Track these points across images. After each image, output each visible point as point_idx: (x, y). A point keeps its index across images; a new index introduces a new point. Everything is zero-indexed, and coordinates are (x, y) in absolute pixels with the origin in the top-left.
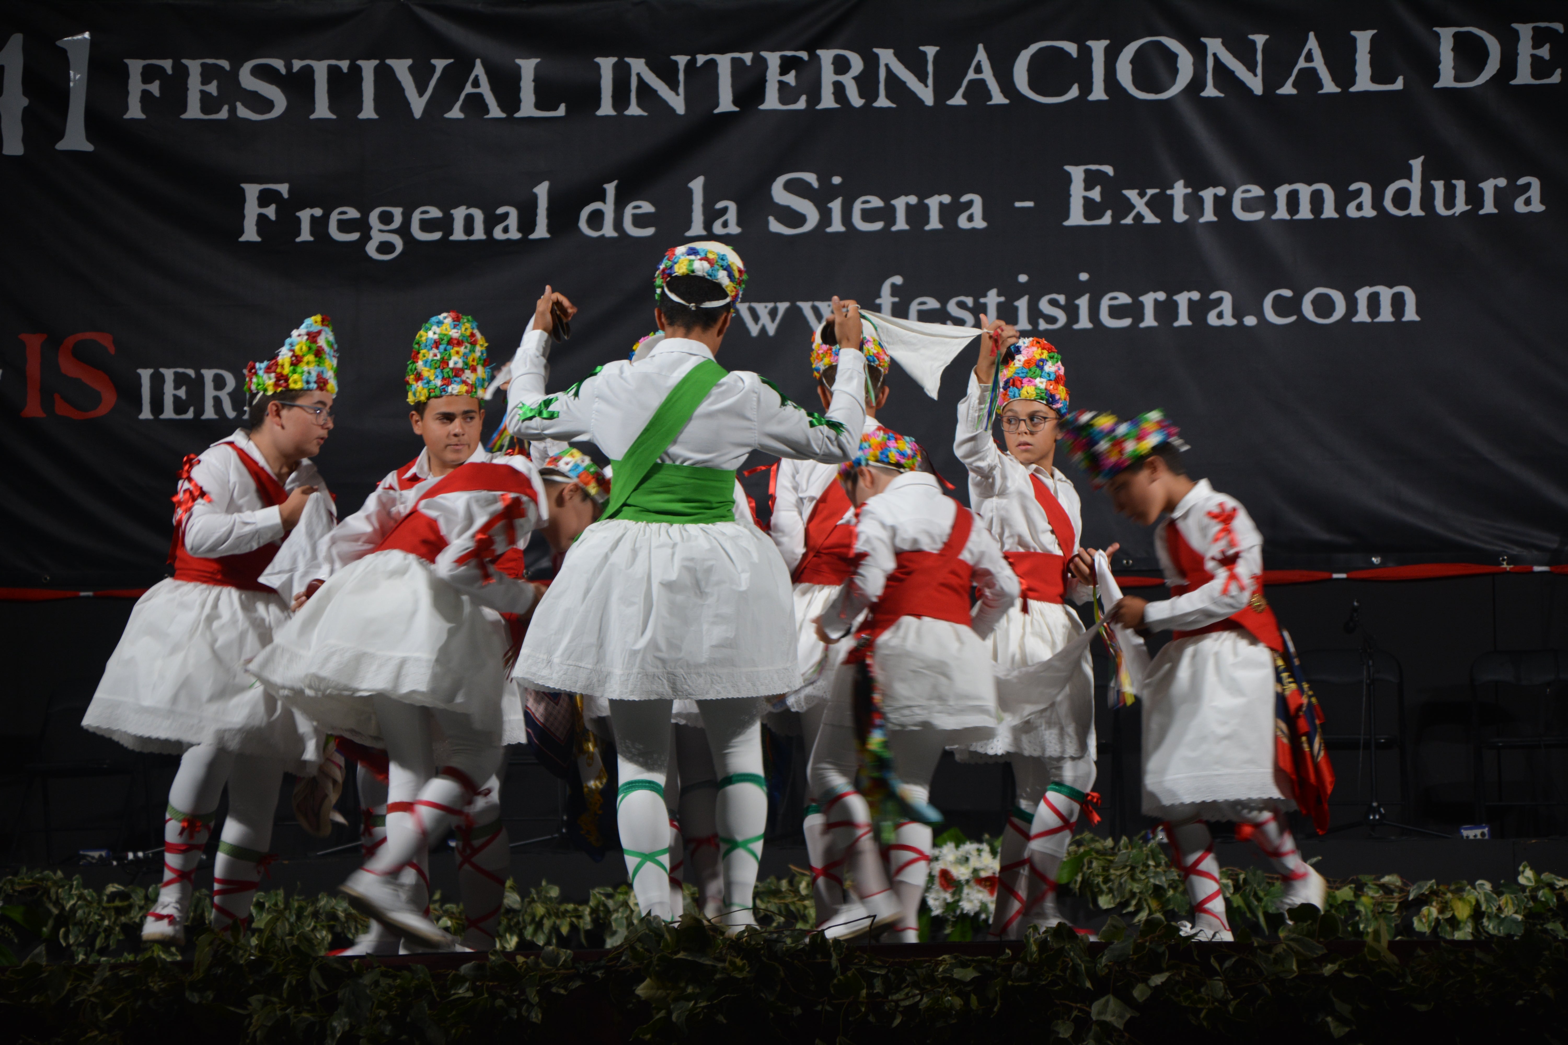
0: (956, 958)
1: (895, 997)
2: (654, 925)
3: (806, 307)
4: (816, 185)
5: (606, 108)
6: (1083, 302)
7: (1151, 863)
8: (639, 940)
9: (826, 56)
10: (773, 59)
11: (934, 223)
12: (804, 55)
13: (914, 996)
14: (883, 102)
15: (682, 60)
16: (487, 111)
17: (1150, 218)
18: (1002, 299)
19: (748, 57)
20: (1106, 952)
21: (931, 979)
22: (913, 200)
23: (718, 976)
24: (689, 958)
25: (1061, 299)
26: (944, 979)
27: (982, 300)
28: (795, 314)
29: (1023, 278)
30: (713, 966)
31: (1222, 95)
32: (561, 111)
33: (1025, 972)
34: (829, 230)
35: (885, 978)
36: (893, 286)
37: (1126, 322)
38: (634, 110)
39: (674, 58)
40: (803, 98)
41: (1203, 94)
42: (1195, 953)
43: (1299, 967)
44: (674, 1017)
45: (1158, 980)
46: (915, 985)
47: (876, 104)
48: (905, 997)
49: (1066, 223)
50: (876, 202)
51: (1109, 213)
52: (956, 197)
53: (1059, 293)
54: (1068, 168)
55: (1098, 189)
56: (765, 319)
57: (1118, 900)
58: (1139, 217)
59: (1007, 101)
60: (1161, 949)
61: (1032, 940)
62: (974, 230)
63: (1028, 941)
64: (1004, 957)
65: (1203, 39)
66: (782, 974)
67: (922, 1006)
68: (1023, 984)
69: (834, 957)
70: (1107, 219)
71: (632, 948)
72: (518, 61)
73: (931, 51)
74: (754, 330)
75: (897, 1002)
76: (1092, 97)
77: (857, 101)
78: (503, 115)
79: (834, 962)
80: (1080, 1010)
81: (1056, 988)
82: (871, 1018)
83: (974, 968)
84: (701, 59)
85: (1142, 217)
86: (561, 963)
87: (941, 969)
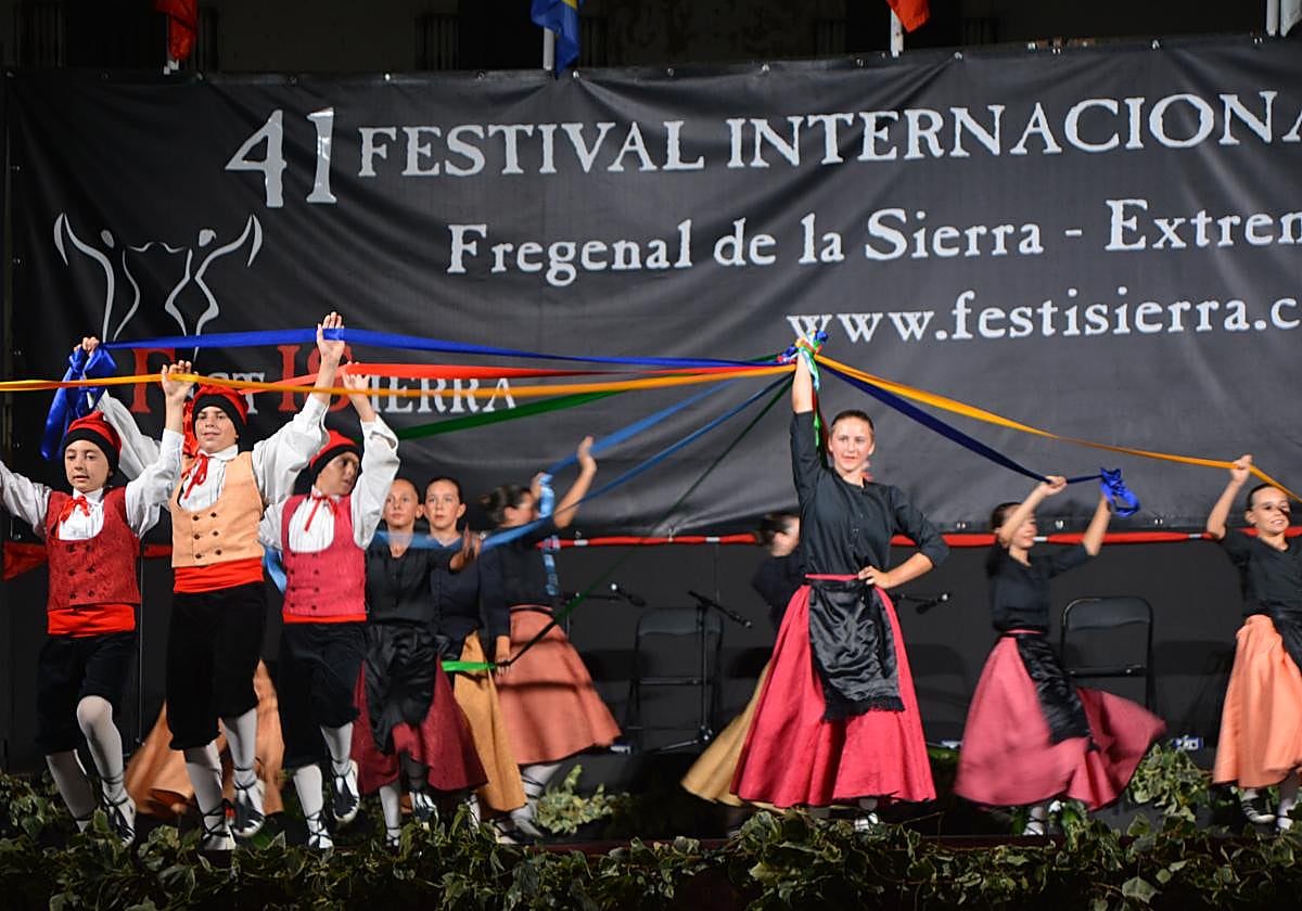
0: (1010, 848)
1: (960, 880)
2: (764, 819)
3: (896, 317)
4: (904, 219)
5: (736, 161)
6: (1122, 312)
7: (1178, 765)
8: (752, 832)
9: (913, 116)
10: (870, 119)
11: (1000, 249)
12: (895, 115)
13: (976, 879)
14: (958, 152)
15: (796, 121)
16: (642, 165)
17: (1177, 243)
18: (1056, 309)
19: (849, 118)
20: (1134, 844)
21: (989, 865)
22: (983, 230)
23: (816, 862)
24: (793, 847)
25: (1104, 309)
26: (1000, 865)
27: (1039, 311)
28: (887, 324)
29: (1073, 293)
30: (813, 854)
31: (1237, 142)
32: (700, 163)
33: (1067, 860)
34: (914, 255)
35: (952, 863)
36: (967, 300)
37: (1158, 327)
38: (758, 162)
39: (790, 119)
40: (894, 150)
41: (1222, 141)
42: (1208, 845)
43: (1295, 857)
44: (781, 895)
45: (1177, 866)
46: (976, 869)
47: (953, 154)
48: (968, 879)
49: (1108, 248)
50: (953, 232)
51: (1143, 239)
52: (1017, 228)
53: (1102, 304)
54: (1109, 203)
55: (1134, 219)
56: (862, 327)
57: (1151, 796)
58: (1168, 242)
59: (1059, 150)
60: (1179, 842)
61: (1072, 834)
62: (1032, 254)
63: (1069, 835)
64: (1049, 847)
65: (1222, 97)
66: (868, 861)
67: (982, 887)
68: (1066, 869)
69: (910, 846)
70: (1141, 244)
71: (747, 838)
72: (666, 124)
73: (997, 110)
74: (854, 337)
75: (962, 884)
76: (1129, 146)
77: (937, 152)
78: (655, 168)
79: (910, 851)
80: (1113, 890)
81: (1093, 873)
82: (941, 897)
83: (1025, 856)
84: (812, 120)
85: (1171, 243)
86: (690, 848)
87: (997, 857)
